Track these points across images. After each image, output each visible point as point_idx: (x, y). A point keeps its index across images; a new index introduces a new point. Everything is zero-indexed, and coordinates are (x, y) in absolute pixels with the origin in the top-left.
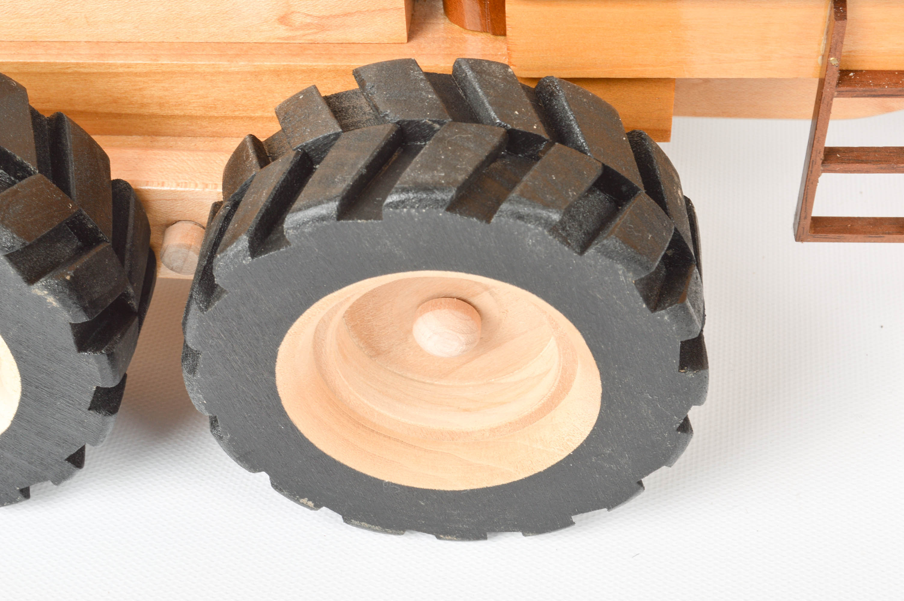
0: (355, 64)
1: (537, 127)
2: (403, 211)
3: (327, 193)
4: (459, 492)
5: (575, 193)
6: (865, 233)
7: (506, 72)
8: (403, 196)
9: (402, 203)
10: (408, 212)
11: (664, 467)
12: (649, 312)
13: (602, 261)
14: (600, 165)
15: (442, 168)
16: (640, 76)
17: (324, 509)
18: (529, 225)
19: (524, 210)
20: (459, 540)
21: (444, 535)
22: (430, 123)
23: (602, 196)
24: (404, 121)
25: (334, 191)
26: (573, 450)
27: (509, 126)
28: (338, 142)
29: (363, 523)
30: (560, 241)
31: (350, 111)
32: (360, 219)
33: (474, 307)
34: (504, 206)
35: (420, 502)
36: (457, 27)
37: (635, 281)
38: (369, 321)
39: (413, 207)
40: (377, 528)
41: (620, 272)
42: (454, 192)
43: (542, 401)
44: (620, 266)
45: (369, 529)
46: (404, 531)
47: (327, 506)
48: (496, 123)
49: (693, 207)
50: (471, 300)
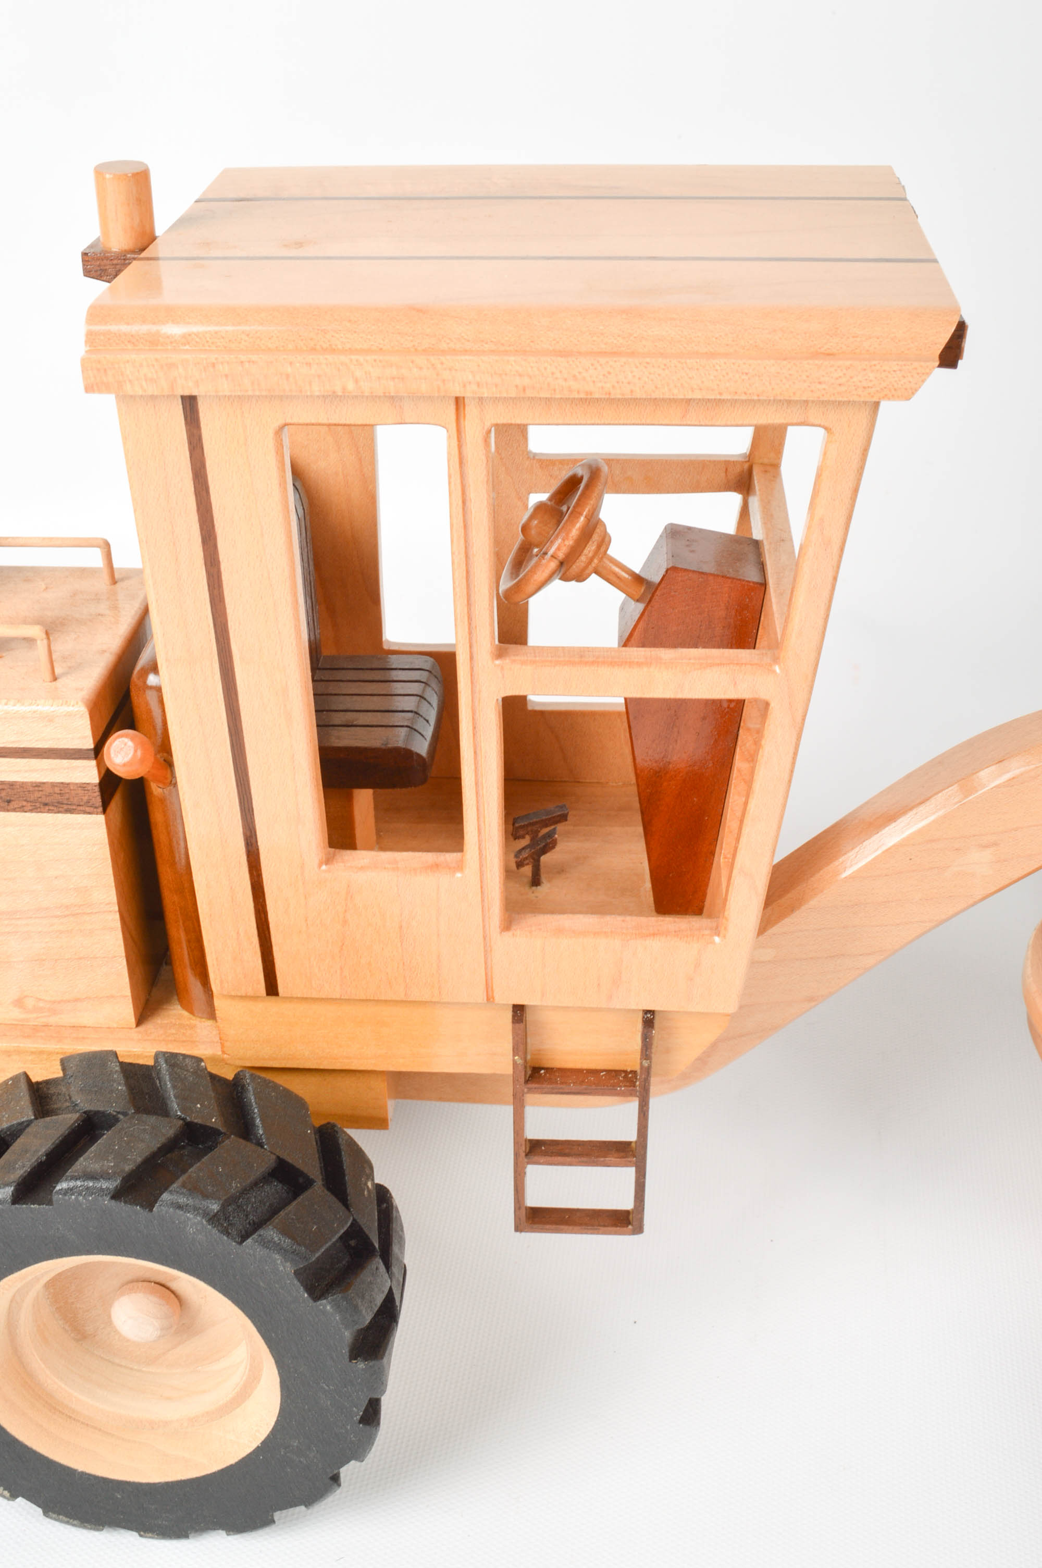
0: (81, 1048)
1: (216, 1120)
2: (71, 1198)
3: (6, 1179)
4: (154, 1484)
5: (239, 1185)
6: (581, 1225)
7: (198, 1065)
8: (72, 1184)
9: (70, 1191)
10: (76, 1199)
11: (353, 1462)
12: (311, 1301)
13: (260, 1251)
14: (274, 1157)
15: (114, 1158)
16: (347, 1067)
17: (20, 1500)
18: (188, 1215)
19: (182, 1200)
20: (160, 1539)
21: (145, 1532)
22: (115, 1113)
23: (280, 1186)
24: (90, 1111)
25: (12, 1177)
26: (261, 1441)
27: (188, 1118)
28: (29, 1130)
29: (61, 1517)
30: (219, 1231)
31: (54, 1098)
32: (34, 1204)
33: (173, 1292)
34: (165, 1196)
35: (116, 1494)
36: (185, 1013)
37: (294, 1271)
38: (73, 1303)
39: (80, 1194)
40: (75, 1522)
41: (279, 1262)
42: (119, 1181)
43: (236, 1391)
44: (277, 1256)
45: (67, 1523)
46: (103, 1526)
47: (23, 1497)
48: (177, 1115)
49: (392, 1197)
50: (169, 1284)
